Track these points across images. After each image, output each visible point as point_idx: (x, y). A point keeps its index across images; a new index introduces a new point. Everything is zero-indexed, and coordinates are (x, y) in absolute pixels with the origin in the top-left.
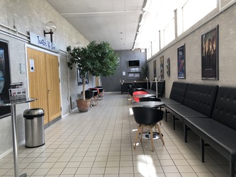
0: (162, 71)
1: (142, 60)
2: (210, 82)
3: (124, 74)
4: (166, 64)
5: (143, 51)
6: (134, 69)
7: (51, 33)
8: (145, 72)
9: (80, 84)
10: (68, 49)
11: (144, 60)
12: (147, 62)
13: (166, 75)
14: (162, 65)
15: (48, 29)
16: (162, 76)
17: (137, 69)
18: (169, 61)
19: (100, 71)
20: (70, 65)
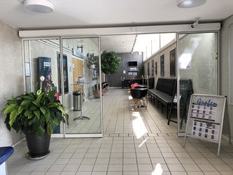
0: (153, 71)
1: (139, 61)
2: (173, 78)
3: (124, 72)
4: (155, 66)
5: (140, 54)
6: (132, 69)
7: (82, 47)
8: (142, 71)
9: (93, 79)
10: (88, 55)
11: (141, 62)
12: (143, 63)
13: (155, 74)
14: (153, 66)
15: (80, 45)
16: (153, 75)
17: (135, 69)
18: (156, 63)
19: (109, 70)
20: (89, 66)
